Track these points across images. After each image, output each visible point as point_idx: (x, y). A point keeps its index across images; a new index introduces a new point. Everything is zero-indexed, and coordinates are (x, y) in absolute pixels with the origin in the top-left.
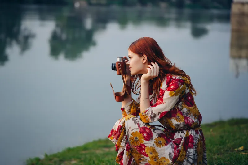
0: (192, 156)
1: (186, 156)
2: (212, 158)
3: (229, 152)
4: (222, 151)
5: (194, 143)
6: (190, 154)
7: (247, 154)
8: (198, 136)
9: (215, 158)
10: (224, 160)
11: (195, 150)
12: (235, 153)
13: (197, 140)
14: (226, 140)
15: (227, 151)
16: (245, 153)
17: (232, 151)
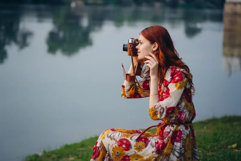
0: (178, 150)
1: (172, 149)
2: (206, 155)
3: (223, 149)
4: (216, 148)
5: (181, 137)
6: (176, 148)
7: (240, 151)
8: (187, 132)
9: (209, 155)
10: (218, 157)
11: (182, 144)
12: (228, 151)
13: (185, 135)
14: (219, 137)
15: (220, 148)
16: (238, 150)
17: (226, 148)
